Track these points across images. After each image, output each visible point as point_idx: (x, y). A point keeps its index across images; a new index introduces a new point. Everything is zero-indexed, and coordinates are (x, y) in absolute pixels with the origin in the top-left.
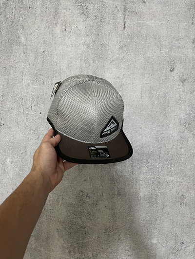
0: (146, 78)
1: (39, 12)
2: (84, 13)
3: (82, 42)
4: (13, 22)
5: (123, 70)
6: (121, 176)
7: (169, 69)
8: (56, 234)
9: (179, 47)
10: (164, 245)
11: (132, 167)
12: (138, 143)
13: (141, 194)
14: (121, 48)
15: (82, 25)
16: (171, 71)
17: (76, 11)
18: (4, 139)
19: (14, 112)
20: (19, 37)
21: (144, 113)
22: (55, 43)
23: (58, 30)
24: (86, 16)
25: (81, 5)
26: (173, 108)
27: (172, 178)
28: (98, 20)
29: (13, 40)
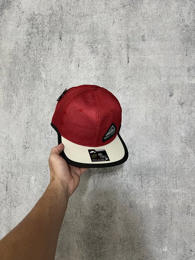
0: (149, 103)
1: (56, 52)
2: (94, 51)
3: (93, 75)
4: (35, 61)
5: (128, 97)
6: (132, 190)
7: (169, 94)
8: (76, 244)
9: (176, 76)
10: (175, 253)
11: (141, 181)
12: (145, 159)
13: (151, 206)
14: (126, 79)
15: (93, 61)
16: (170, 96)
17: (88, 51)
18: (29, 160)
19: (37, 136)
20: (41, 74)
21: (149, 133)
22: (71, 78)
23: (73, 66)
24: (95, 54)
25: (91, 46)
26: (175, 128)
27: (178, 190)
28: (105, 57)
29: (36, 76)
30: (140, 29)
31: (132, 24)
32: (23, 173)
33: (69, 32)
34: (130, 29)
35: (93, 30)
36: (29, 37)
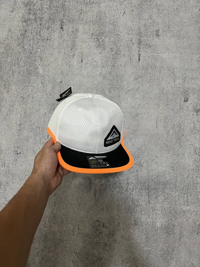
0: (161, 108)
1: (56, 44)
2: (100, 45)
3: (98, 73)
4: (31, 53)
5: (138, 100)
6: (137, 206)
7: (183, 99)
8: (72, 265)
9: (192, 78)
11: (149, 196)
12: (154, 172)
13: (158, 224)
14: (136, 79)
15: (98, 57)
16: (185, 101)
17: (93, 44)
18: (20, 168)
19: (31, 140)
20: (37, 68)
21: (160, 142)
22: (72, 74)
23: (75, 62)
24: (102, 49)
25: (97, 38)
26: (188, 138)
27: (188, 208)
28: (113, 53)
29: (31, 70)
30: (153, 22)
31: (146, 16)
32: (13, 182)
33: (71, 21)
34: (143, 22)
35: (100, 20)
36: (24, 24)
